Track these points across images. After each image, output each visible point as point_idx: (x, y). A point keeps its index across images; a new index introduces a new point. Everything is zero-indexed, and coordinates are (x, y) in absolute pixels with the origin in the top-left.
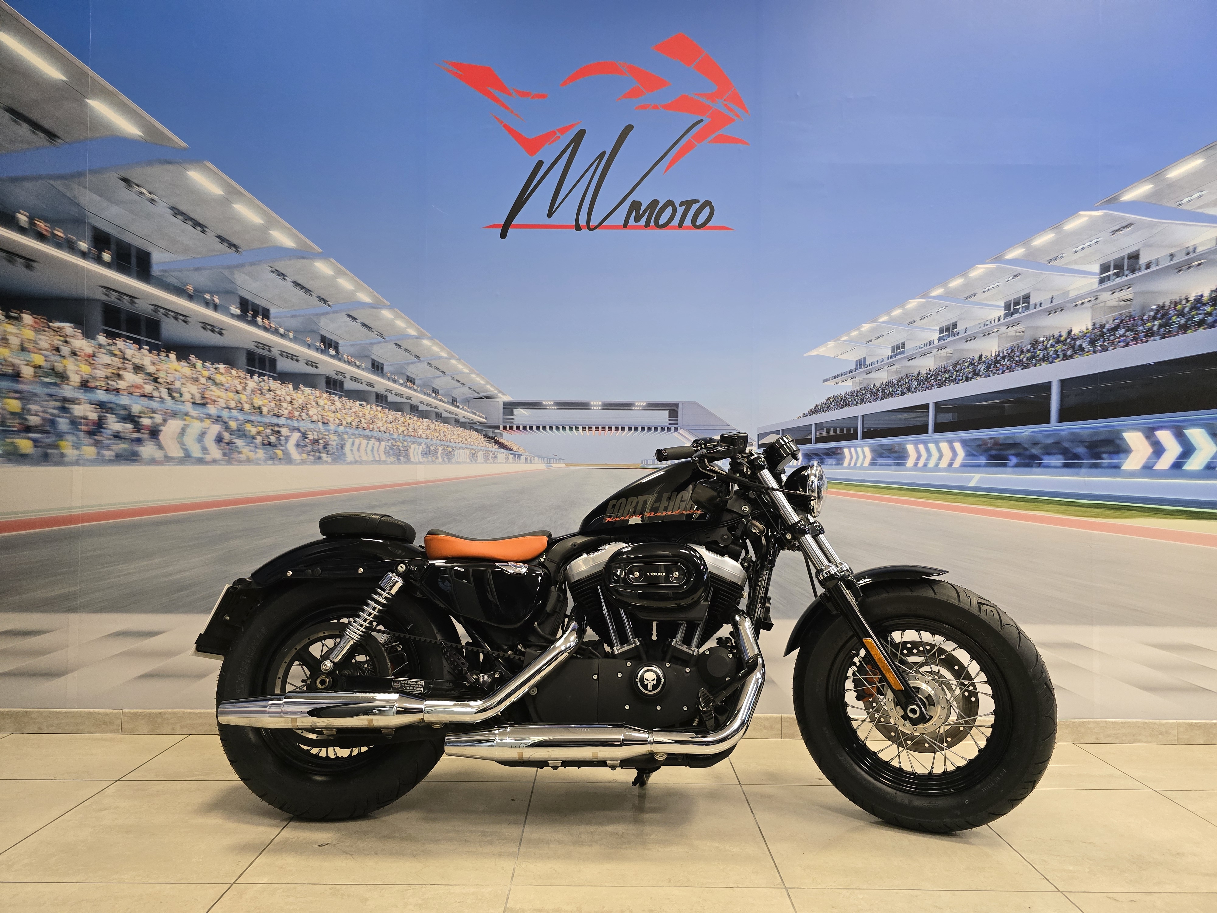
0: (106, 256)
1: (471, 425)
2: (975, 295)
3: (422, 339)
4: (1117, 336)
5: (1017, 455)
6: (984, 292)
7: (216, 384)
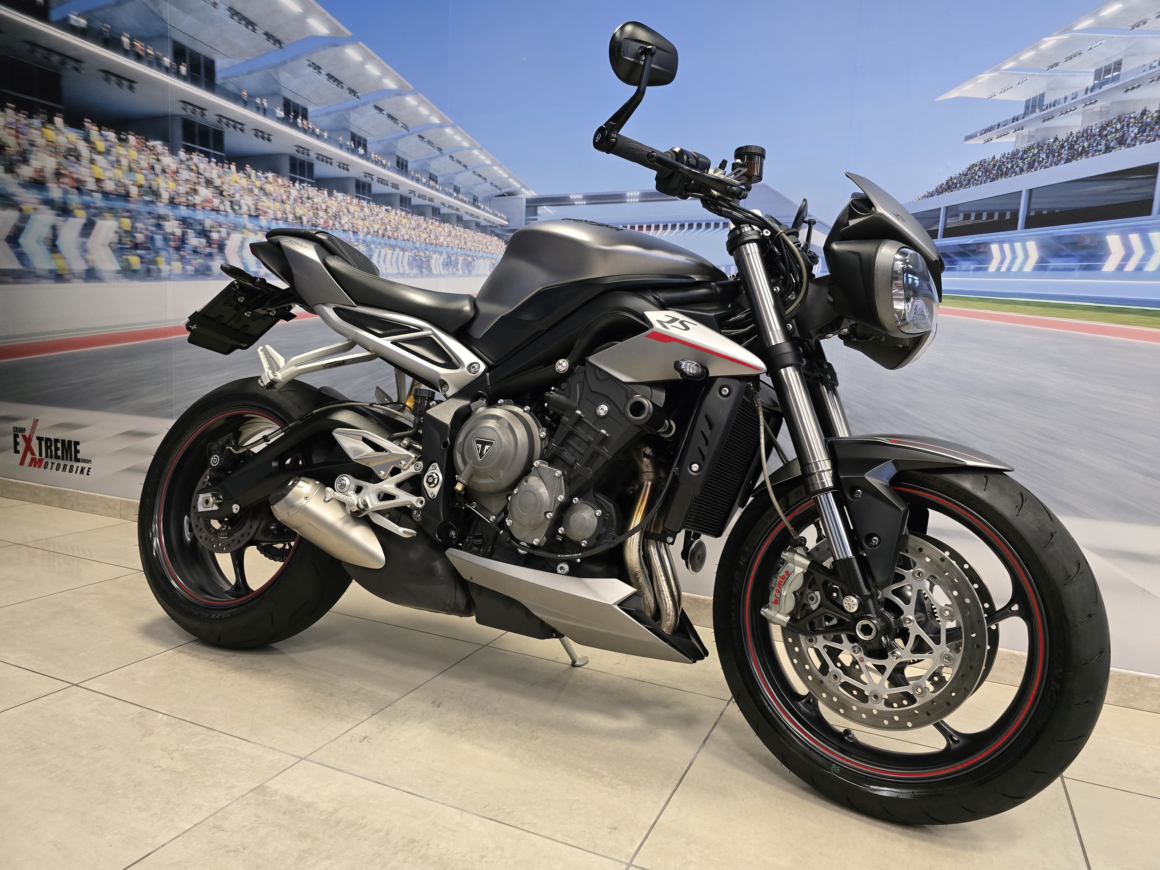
0: (183, 69)
1: (492, 229)
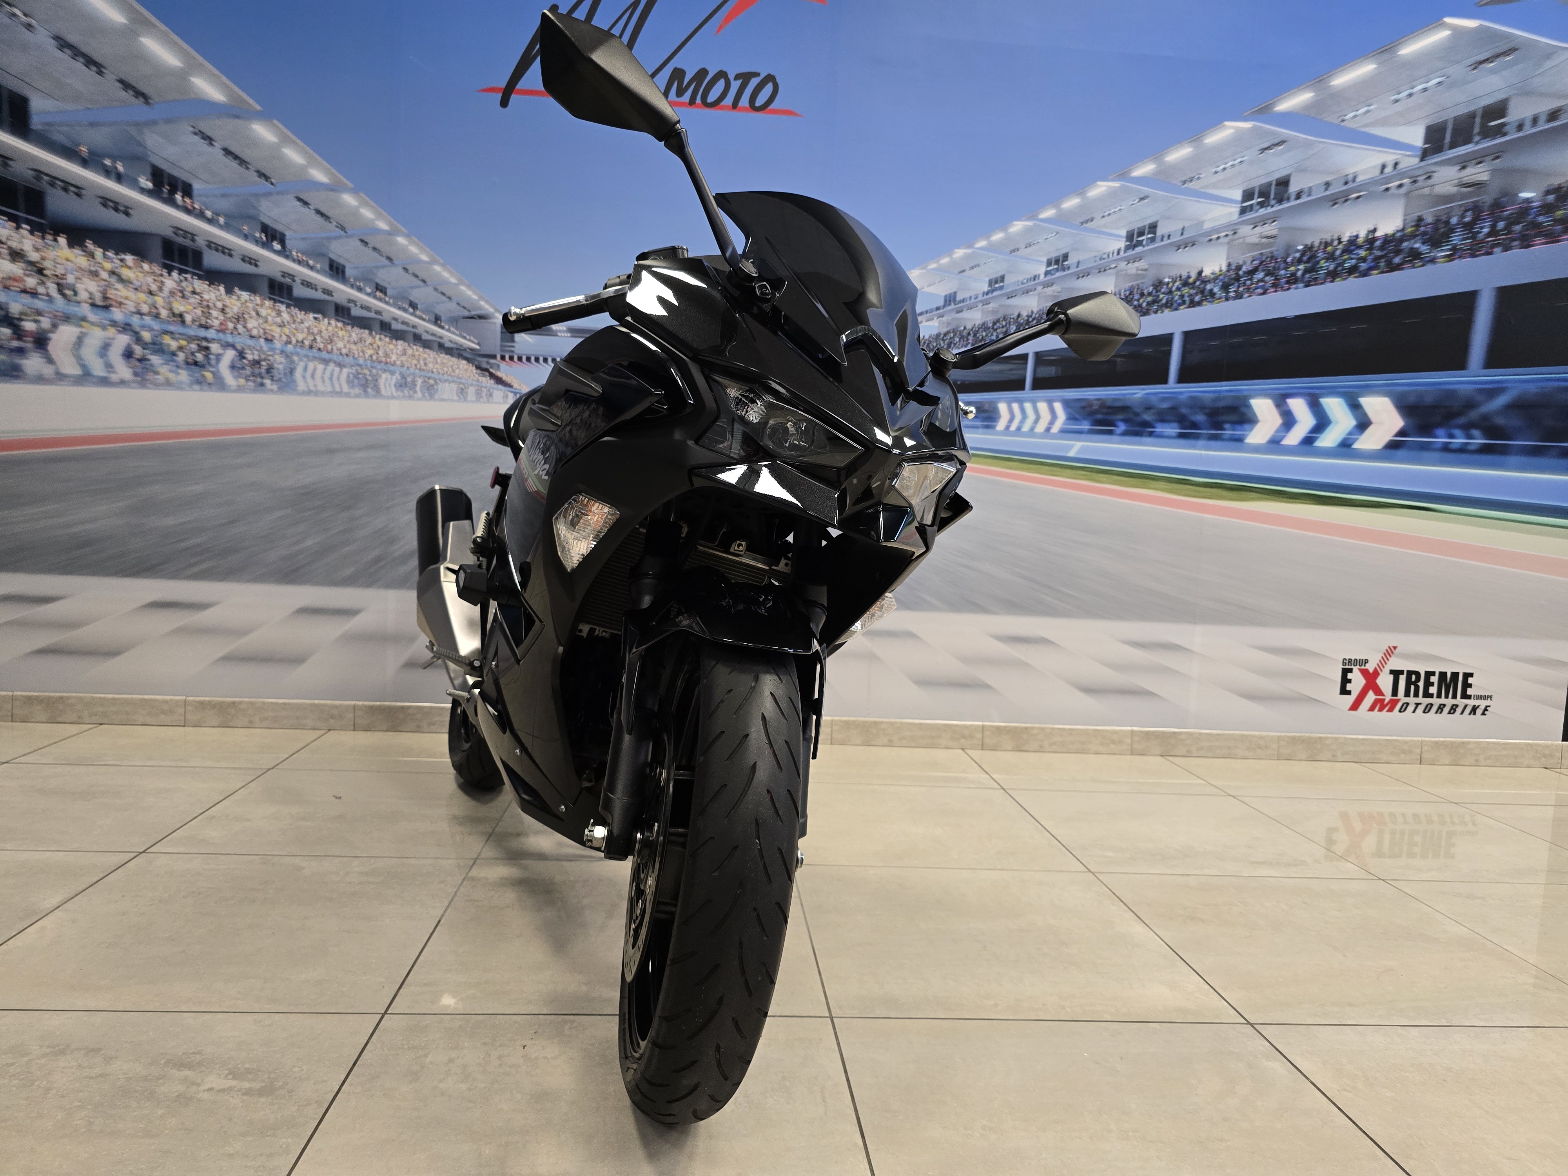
1: (460, 352)
2: (1092, 220)
3: (398, 236)
4: (1255, 280)
5: (1125, 421)
6: (1103, 217)
7: (121, 280)
